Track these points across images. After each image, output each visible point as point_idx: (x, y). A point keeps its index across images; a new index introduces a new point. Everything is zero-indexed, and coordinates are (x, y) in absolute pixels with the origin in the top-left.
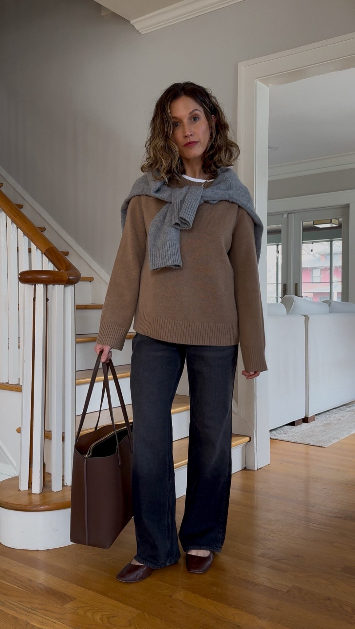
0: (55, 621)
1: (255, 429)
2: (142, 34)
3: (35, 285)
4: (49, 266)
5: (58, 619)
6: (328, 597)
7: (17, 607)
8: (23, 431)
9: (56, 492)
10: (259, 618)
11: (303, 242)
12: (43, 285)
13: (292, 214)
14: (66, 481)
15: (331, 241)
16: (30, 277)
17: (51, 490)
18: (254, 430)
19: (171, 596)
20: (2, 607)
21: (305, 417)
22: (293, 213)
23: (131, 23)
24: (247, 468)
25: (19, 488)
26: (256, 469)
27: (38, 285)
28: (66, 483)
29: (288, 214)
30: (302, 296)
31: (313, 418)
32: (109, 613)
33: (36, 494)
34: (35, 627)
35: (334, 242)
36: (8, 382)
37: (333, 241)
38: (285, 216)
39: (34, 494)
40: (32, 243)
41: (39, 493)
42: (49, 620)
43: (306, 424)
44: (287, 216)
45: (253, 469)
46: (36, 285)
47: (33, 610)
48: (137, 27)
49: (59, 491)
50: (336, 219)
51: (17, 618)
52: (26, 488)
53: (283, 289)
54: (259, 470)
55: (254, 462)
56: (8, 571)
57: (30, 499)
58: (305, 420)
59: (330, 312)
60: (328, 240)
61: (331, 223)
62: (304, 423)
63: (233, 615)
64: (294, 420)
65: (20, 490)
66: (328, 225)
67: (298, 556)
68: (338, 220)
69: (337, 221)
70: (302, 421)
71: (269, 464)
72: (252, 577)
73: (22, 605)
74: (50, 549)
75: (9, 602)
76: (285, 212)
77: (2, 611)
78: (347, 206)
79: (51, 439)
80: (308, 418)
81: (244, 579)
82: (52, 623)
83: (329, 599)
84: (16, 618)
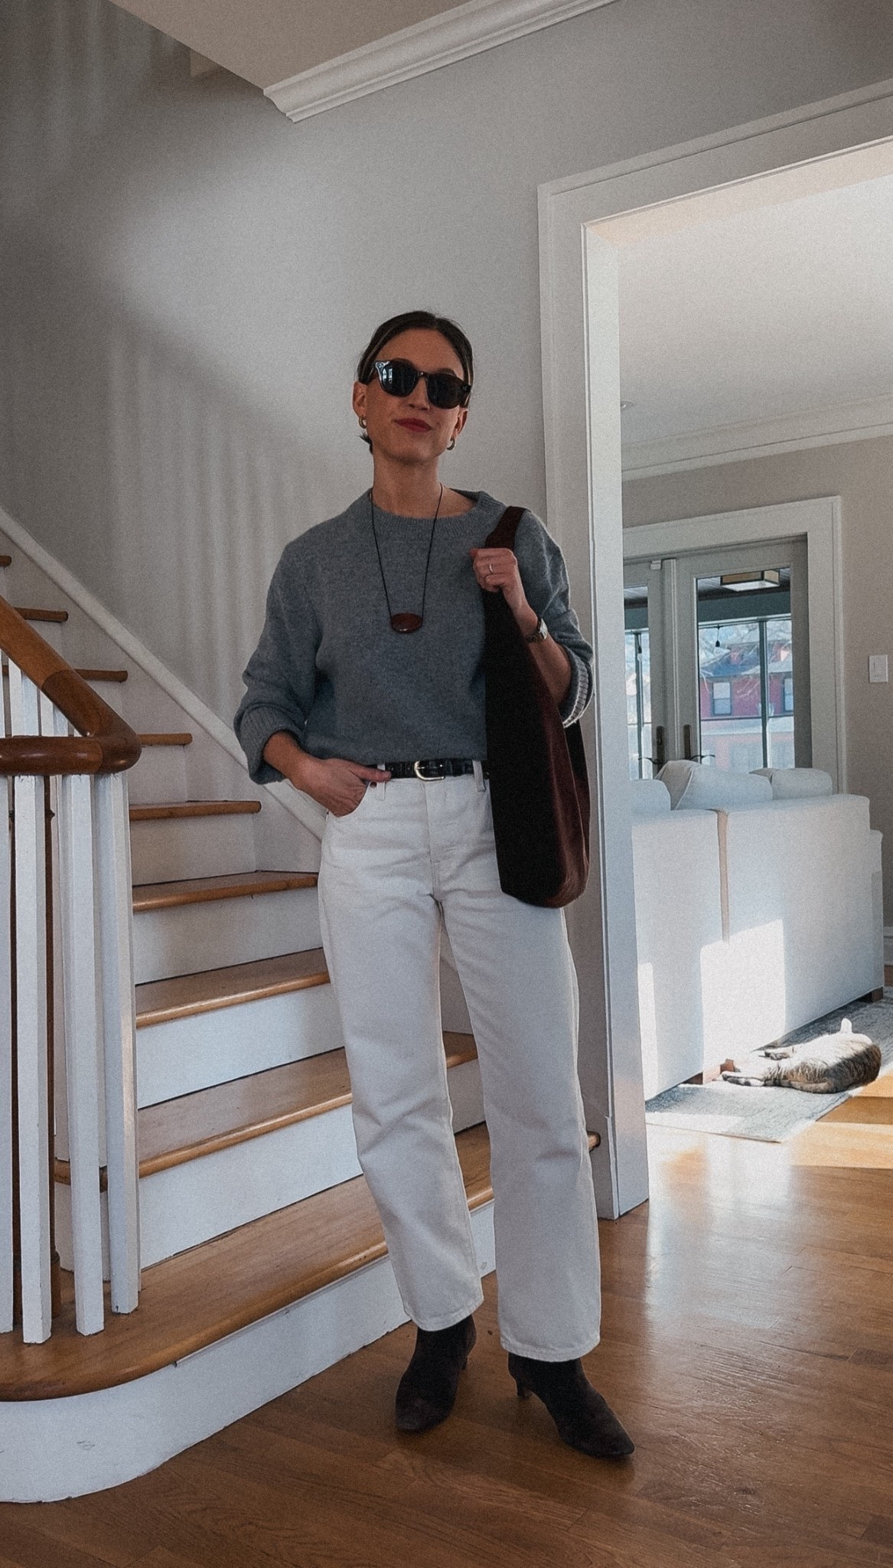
1: (610, 1115)
2: (294, 121)
3: (13, 781)
4: (55, 725)
9: (90, 1335)
11: (699, 624)
12: (34, 777)
13: (672, 560)
15: (763, 622)
16: (1, 757)
17: (76, 1330)
18: (608, 1116)
22: (673, 558)
23: (265, 94)
26: (616, 1216)
27: (24, 777)
28: (117, 1307)
29: (663, 560)
30: (703, 754)
33: (36, 1345)
35: (769, 622)
37: (766, 620)
38: (656, 566)
39: (29, 1345)
40: (10, 660)
41: (42, 1341)
44: (660, 565)
45: (609, 1217)
46: (18, 779)
48: (281, 103)
49: (96, 1334)
50: (774, 570)
52: (8, 1326)
53: (656, 740)
54: (623, 1219)
55: (611, 1199)
57: (18, 1363)
59: (775, 798)
60: (756, 618)
61: (762, 579)
66: (756, 585)
68: (779, 572)
69: (775, 576)
71: (647, 1201)
74: (73, 1496)
76: (655, 556)
78: (803, 539)
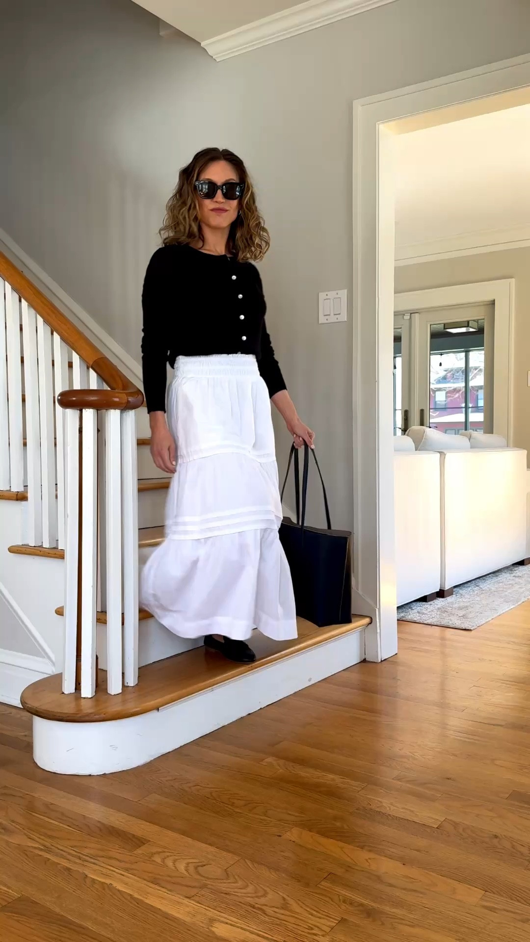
0: (123, 873)
1: (378, 607)
2: (217, 61)
3: (81, 411)
5: (127, 870)
6: (495, 834)
7: (69, 854)
8: (67, 612)
9: (115, 695)
10: (404, 864)
11: (431, 352)
12: (92, 410)
14: (127, 680)
15: (467, 352)
16: (74, 399)
17: (107, 692)
18: (377, 607)
19: (280, 836)
20: (47, 854)
21: (440, 590)
22: (417, 313)
23: (202, 45)
24: (367, 659)
25: (63, 690)
26: (380, 661)
27: (86, 410)
28: (128, 683)
29: (411, 314)
31: (451, 592)
32: (198, 861)
33: (87, 698)
34: (96, 882)
35: (470, 353)
36: (42, 545)
37: (469, 351)
38: (407, 317)
39: (84, 698)
40: (74, 352)
41: (90, 697)
42: (114, 871)
43: (441, 599)
44: (409, 317)
45: (375, 661)
46: (84, 410)
47: (91, 858)
48: (210, 51)
49: (117, 694)
50: (475, 321)
51: (71, 869)
52: (72, 690)
53: (404, 418)
54: (382, 662)
55: (377, 652)
56: (52, 804)
57: (78, 705)
58: (441, 594)
59: (472, 447)
60: (463, 350)
61: (468, 326)
62: (438, 598)
63: (367, 860)
64: (426, 594)
65: (63, 693)
66: (463, 330)
67: (448, 779)
68: (478, 322)
69: (475, 324)
70: (435, 595)
71: (396, 654)
72: (388, 809)
73: (76, 852)
74: (107, 772)
75: (57, 848)
76: (406, 311)
77: (49, 859)
78: (492, 303)
79: (106, 624)
80: (443, 591)
81: (377, 811)
82: (119, 875)
83: (496, 837)
84: (69, 869)
